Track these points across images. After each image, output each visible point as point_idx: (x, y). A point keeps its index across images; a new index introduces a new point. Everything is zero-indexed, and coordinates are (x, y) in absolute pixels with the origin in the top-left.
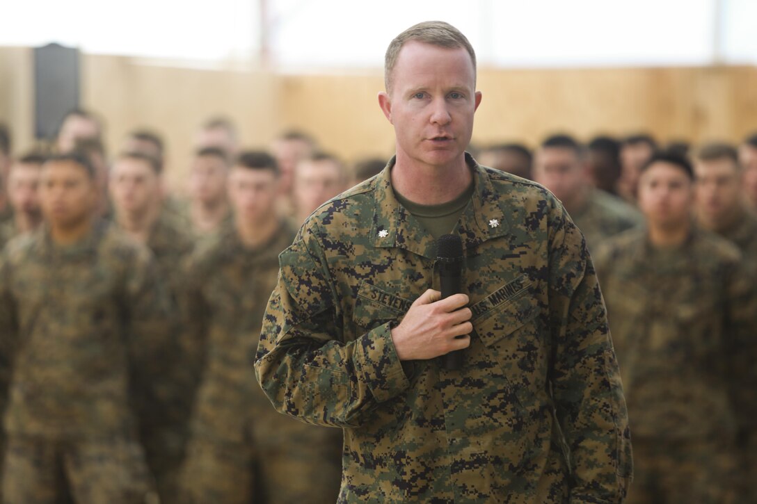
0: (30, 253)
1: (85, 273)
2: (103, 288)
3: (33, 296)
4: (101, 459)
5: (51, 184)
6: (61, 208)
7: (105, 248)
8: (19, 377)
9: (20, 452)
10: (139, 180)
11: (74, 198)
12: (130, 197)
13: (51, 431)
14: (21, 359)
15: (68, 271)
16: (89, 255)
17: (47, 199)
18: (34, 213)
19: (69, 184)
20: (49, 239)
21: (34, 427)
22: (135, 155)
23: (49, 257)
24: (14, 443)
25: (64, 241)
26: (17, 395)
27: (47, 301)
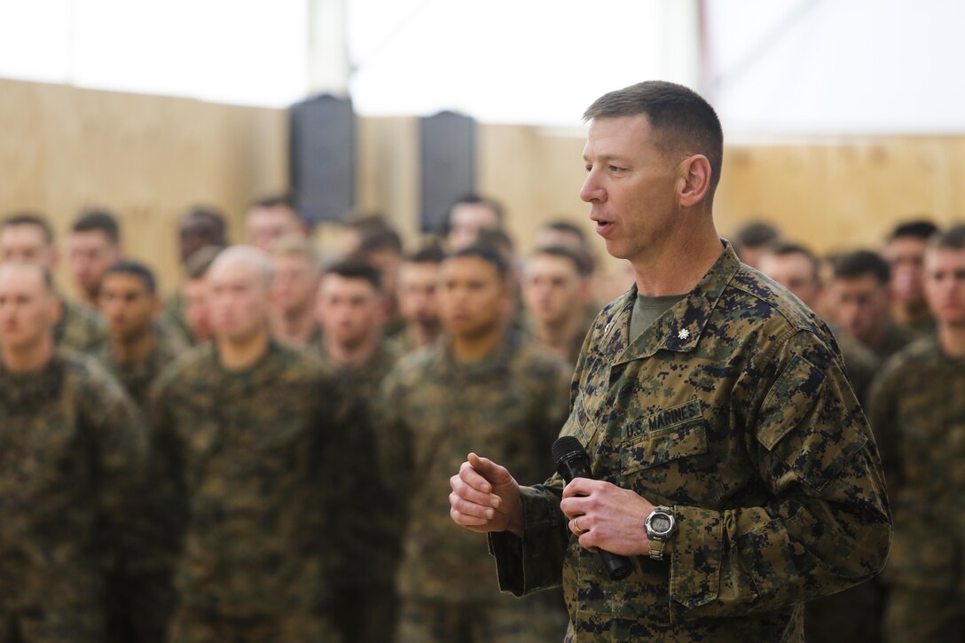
0: (428, 371)
1: (494, 397)
2: (516, 415)
3: (431, 425)
4: (516, 629)
5: (452, 285)
6: (462, 316)
7: (519, 365)
8: (416, 526)
9: (417, 619)
10: (557, 282)
11: (478, 302)
12: (546, 303)
13: (454, 594)
14: (417, 504)
15: (474, 393)
16: (498, 374)
17: (447, 303)
18: (431, 324)
19: (475, 285)
20: (450, 355)
21: (433, 588)
22: (554, 251)
23: (450, 376)
24: (409, 609)
25: (468, 356)
26: (412, 548)
27: (448, 432)
